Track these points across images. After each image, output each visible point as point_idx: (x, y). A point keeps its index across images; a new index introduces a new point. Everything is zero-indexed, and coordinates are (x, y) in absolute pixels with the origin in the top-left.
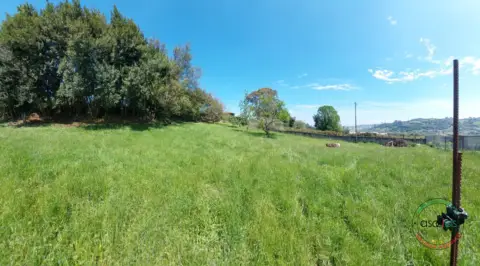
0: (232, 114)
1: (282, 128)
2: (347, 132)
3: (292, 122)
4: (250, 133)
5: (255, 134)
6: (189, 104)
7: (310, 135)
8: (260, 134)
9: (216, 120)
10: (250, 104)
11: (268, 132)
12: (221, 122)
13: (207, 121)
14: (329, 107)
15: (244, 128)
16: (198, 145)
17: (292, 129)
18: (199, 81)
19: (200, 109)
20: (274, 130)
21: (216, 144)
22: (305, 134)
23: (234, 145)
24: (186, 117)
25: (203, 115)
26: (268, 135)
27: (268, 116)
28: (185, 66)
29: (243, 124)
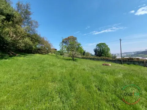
0: (56, 50)
1: (80, 56)
2: (115, 57)
3: (84, 53)
4: (65, 59)
5: (67, 60)
6: (31, 43)
7: (93, 59)
8: (70, 60)
9: (47, 52)
10: (64, 44)
11: (73, 58)
12: (50, 54)
13: (42, 53)
14: (103, 44)
15: (62, 57)
16: (40, 66)
17: (85, 56)
18: (36, 29)
19: (37, 46)
20: (76, 57)
21: (50, 65)
22: (91, 59)
23: (59, 65)
24: (28, 51)
25: (39, 49)
26: (73, 60)
27: (73, 51)
28: (26, 18)
29: (61, 54)
